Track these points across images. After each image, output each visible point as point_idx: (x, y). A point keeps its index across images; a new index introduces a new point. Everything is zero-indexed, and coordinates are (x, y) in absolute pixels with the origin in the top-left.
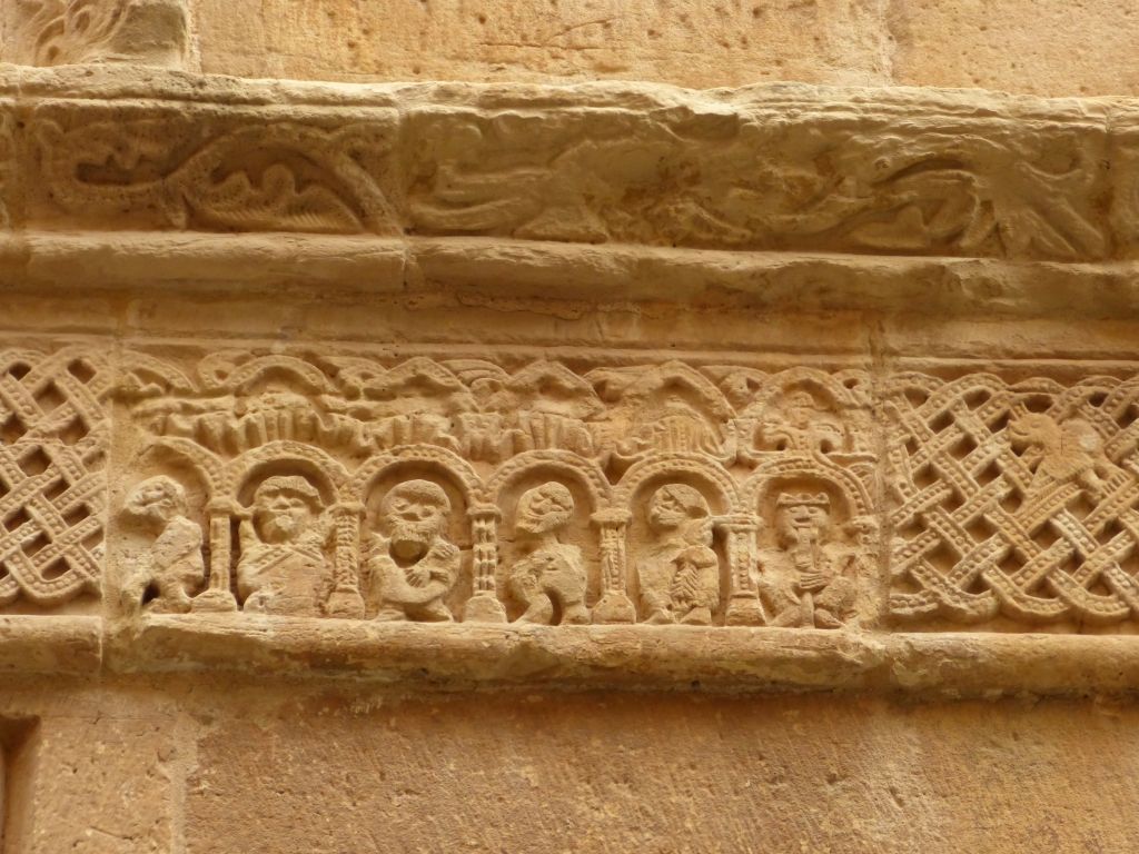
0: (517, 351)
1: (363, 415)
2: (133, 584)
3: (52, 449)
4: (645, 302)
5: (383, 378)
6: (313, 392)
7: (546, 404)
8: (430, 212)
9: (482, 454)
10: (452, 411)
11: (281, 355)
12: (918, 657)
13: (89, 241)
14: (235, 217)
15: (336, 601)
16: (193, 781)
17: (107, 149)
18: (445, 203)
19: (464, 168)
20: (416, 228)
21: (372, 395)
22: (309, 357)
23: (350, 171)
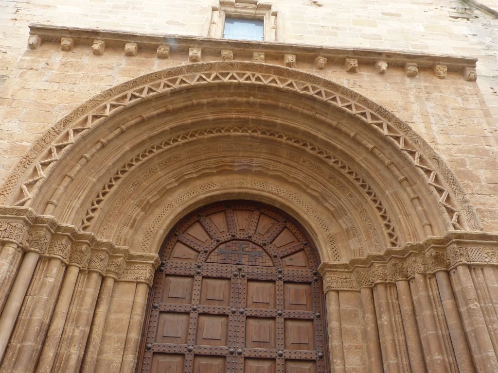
1: (495, 251)
3: (480, 253)
5: (496, 249)
6: (492, 250)
13: (480, 241)
14: (487, 240)
16: (493, 272)
17: (480, 236)
22: (491, 248)
23: (493, 238)
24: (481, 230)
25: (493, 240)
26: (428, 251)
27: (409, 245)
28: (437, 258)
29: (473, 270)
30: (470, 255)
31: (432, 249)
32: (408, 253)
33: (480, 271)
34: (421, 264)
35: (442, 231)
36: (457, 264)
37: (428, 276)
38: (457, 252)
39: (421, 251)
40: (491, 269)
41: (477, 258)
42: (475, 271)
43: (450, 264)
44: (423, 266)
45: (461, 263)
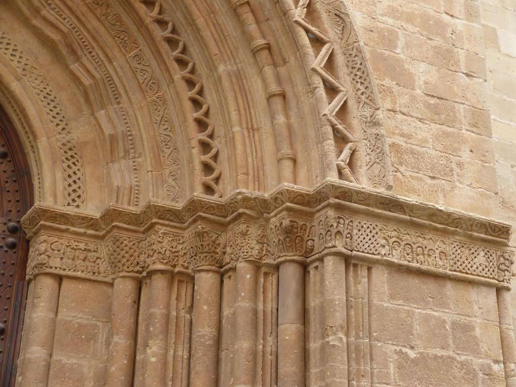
0: (417, 231)
1: (403, 236)
2: (383, 253)
3: (375, 235)
4: (428, 228)
5: (405, 232)
6: (398, 232)
7: (419, 238)
8: (412, 214)
9: (414, 243)
10: (411, 237)
11: (395, 228)
12: (453, 275)
13: (380, 211)
14: (393, 211)
15: (402, 259)
16: (387, 277)
17: (384, 201)
18: (413, 213)
19: (416, 210)
20: (410, 216)
21: (404, 234)
22: (398, 228)
23: (406, 208)
24: (387, 189)
25: (405, 213)
26: (275, 216)
27: (240, 197)
28: (290, 233)
29: (352, 268)
30: (355, 237)
31: (284, 213)
32: (235, 214)
33: (365, 273)
34: (255, 242)
35: (314, 177)
36: (326, 251)
37: (263, 270)
38: (332, 226)
39: (262, 213)
40: (386, 272)
41: (367, 245)
42: (355, 271)
43: (312, 250)
44: (258, 247)
45: (333, 250)
